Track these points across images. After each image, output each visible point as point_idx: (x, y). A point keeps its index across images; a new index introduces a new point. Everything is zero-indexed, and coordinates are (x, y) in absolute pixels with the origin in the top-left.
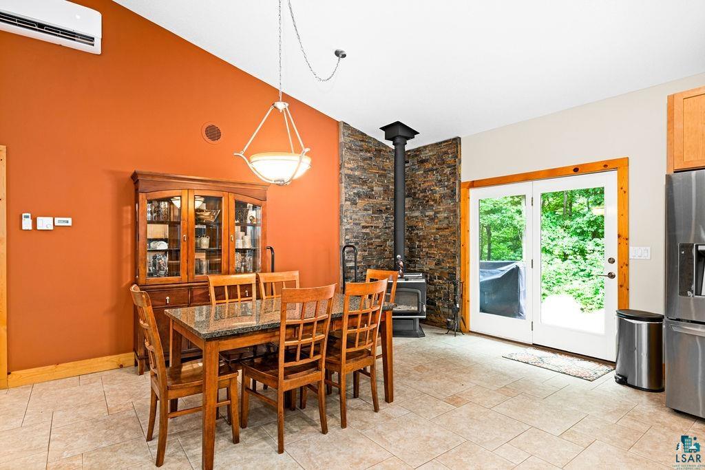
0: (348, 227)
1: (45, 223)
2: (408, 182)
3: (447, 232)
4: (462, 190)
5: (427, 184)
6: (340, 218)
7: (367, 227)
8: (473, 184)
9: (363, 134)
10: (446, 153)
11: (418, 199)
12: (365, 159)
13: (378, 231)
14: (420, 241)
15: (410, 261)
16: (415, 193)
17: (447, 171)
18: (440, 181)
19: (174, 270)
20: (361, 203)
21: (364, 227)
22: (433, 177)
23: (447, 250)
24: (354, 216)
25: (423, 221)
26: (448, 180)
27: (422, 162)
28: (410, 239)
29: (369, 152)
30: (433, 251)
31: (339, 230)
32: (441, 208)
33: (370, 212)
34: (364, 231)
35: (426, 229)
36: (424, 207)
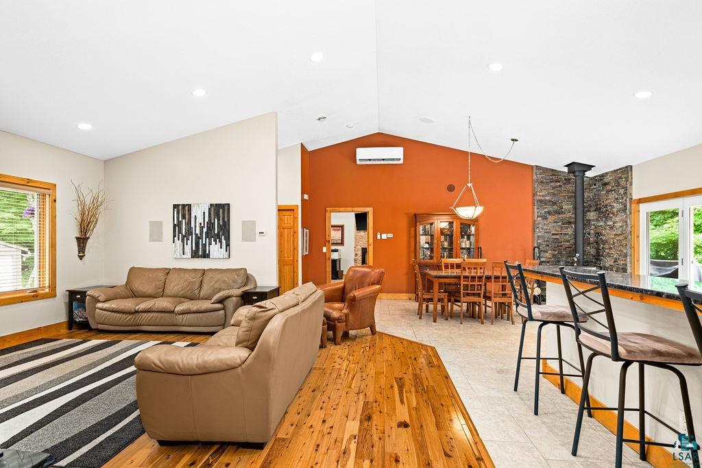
0: (540, 234)
1: (384, 236)
2: (596, 200)
3: (621, 238)
4: (632, 205)
5: (608, 201)
6: (534, 228)
7: (556, 234)
8: (640, 201)
9: (552, 170)
10: (621, 178)
11: (602, 212)
12: (554, 188)
13: (567, 236)
14: (604, 244)
15: (597, 259)
16: (600, 208)
17: (622, 191)
18: (617, 199)
19: (431, 258)
20: (551, 218)
21: (553, 234)
22: (612, 196)
23: (621, 251)
24: (545, 227)
25: (605, 229)
26: (622, 198)
27: (605, 184)
28: (597, 243)
29: (559, 182)
30: (613, 252)
31: (533, 237)
32: (617, 219)
33: (560, 224)
34: (554, 237)
35: (608, 235)
36: (606, 219)
